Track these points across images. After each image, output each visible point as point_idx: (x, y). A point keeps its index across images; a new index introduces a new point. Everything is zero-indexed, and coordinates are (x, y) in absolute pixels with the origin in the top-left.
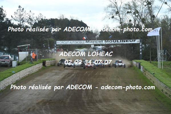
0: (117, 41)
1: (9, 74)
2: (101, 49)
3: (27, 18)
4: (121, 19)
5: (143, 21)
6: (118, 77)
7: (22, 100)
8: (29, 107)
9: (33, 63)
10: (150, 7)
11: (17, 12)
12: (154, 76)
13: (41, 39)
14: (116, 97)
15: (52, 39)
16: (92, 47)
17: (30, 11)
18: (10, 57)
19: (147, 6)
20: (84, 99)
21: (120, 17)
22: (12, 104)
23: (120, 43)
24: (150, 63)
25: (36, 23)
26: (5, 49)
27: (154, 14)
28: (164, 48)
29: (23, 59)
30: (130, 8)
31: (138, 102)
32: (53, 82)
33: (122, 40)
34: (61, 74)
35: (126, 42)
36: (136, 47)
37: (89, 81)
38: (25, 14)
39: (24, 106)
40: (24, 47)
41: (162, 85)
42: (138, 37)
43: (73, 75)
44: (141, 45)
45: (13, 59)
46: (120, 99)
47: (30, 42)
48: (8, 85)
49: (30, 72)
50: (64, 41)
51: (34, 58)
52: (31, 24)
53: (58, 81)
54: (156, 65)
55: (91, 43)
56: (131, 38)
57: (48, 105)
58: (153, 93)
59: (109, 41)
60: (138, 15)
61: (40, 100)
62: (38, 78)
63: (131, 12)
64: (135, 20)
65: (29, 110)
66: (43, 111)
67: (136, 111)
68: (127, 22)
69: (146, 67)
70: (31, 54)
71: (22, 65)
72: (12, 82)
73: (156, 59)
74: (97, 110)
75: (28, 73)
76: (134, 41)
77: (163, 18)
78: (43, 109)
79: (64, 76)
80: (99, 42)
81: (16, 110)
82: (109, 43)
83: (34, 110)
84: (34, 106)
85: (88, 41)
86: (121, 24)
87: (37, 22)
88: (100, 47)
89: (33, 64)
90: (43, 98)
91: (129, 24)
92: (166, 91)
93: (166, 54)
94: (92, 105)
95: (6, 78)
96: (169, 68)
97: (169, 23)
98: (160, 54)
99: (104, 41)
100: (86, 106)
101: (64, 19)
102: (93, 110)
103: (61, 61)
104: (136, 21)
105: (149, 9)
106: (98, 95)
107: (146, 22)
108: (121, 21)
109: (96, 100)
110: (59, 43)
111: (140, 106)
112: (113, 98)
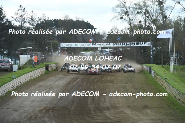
0: (126, 43)
1: (9, 79)
2: (109, 52)
3: (28, 18)
4: (130, 20)
5: (154, 21)
6: (127, 83)
7: (24, 107)
8: (31, 115)
9: (35, 67)
10: (162, 7)
11: (18, 12)
12: (166, 82)
13: (43, 41)
14: (125, 104)
15: (55, 41)
16: (99, 50)
17: (32, 11)
18: (10, 60)
19: (158, 6)
20: (90, 106)
21: (129, 17)
22: (12, 111)
23: (129, 45)
24: (162, 67)
25: (38, 24)
26: (5, 52)
27: (166, 15)
28: (177, 51)
29: (24, 63)
30: (140, 8)
31: (148, 109)
32: (56, 88)
33: (131, 43)
34: (66, 79)
35: (136, 44)
36: (146, 50)
37: (95, 87)
38: (26, 14)
39: (25, 113)
40: (25, 50)
41: (175, 90)
42: (149, 39)
43: (79, 80)
44: (152, 48)
45: (13, 62)
46: (129, 106)
47: (32, 45)
48: (8, 91)
49: (32, 77)
50: (68, 44)
51: (36, 61)
52: (33, 25)
53: (63, 86)
54: (168, 69)
55: (98, 45)
56: (141, 40)
57: (51, 113)
58: (165, 99)
59: (117, 43)
60: (149, 15)
61: (43, 107)
62: (41, 83)
63: (141, 12)
64: (145, 21)
65: (31, 118)
66: (46, 119)
67: (147, 119)
68: (136, 23)
69: (157, 72)
70: (33, 58)
71: (23, 70)
72: (12, 87)
73: (168, 63)
74: (104, 118)
75: (30, 78)
76: (144, 44)
77: (176, 19)
78: (46, 117)
79: (68, 81)
80: (106, 44)
81: (17, 118)
82: (117, 46)
83: (36, 118)
84: (36, 114)
85: (94, 43)
86: (131, 25)
87: (40, 23)
88: (108, 50)
89: (35, 69)
90: (46, 105)
91: (138, 26)
92: (179, 97)
93: (179, 57)
94: (99, 112)
95: (6, 83)
96: (182, 73)
97: (182, 24)
98: (172, 57)
99: (112, 43)
100: (92, 114)
101: (69, 19)
102: (99, 118)
103: (64, 66)
104: (147, 22)
105: (161, 9)
106: (105, 102)
107: (158, 23)
108: (130, 22)
109: (103, 107)
110: (63, 45)
111: (151, 114)
112: (121, 105)
